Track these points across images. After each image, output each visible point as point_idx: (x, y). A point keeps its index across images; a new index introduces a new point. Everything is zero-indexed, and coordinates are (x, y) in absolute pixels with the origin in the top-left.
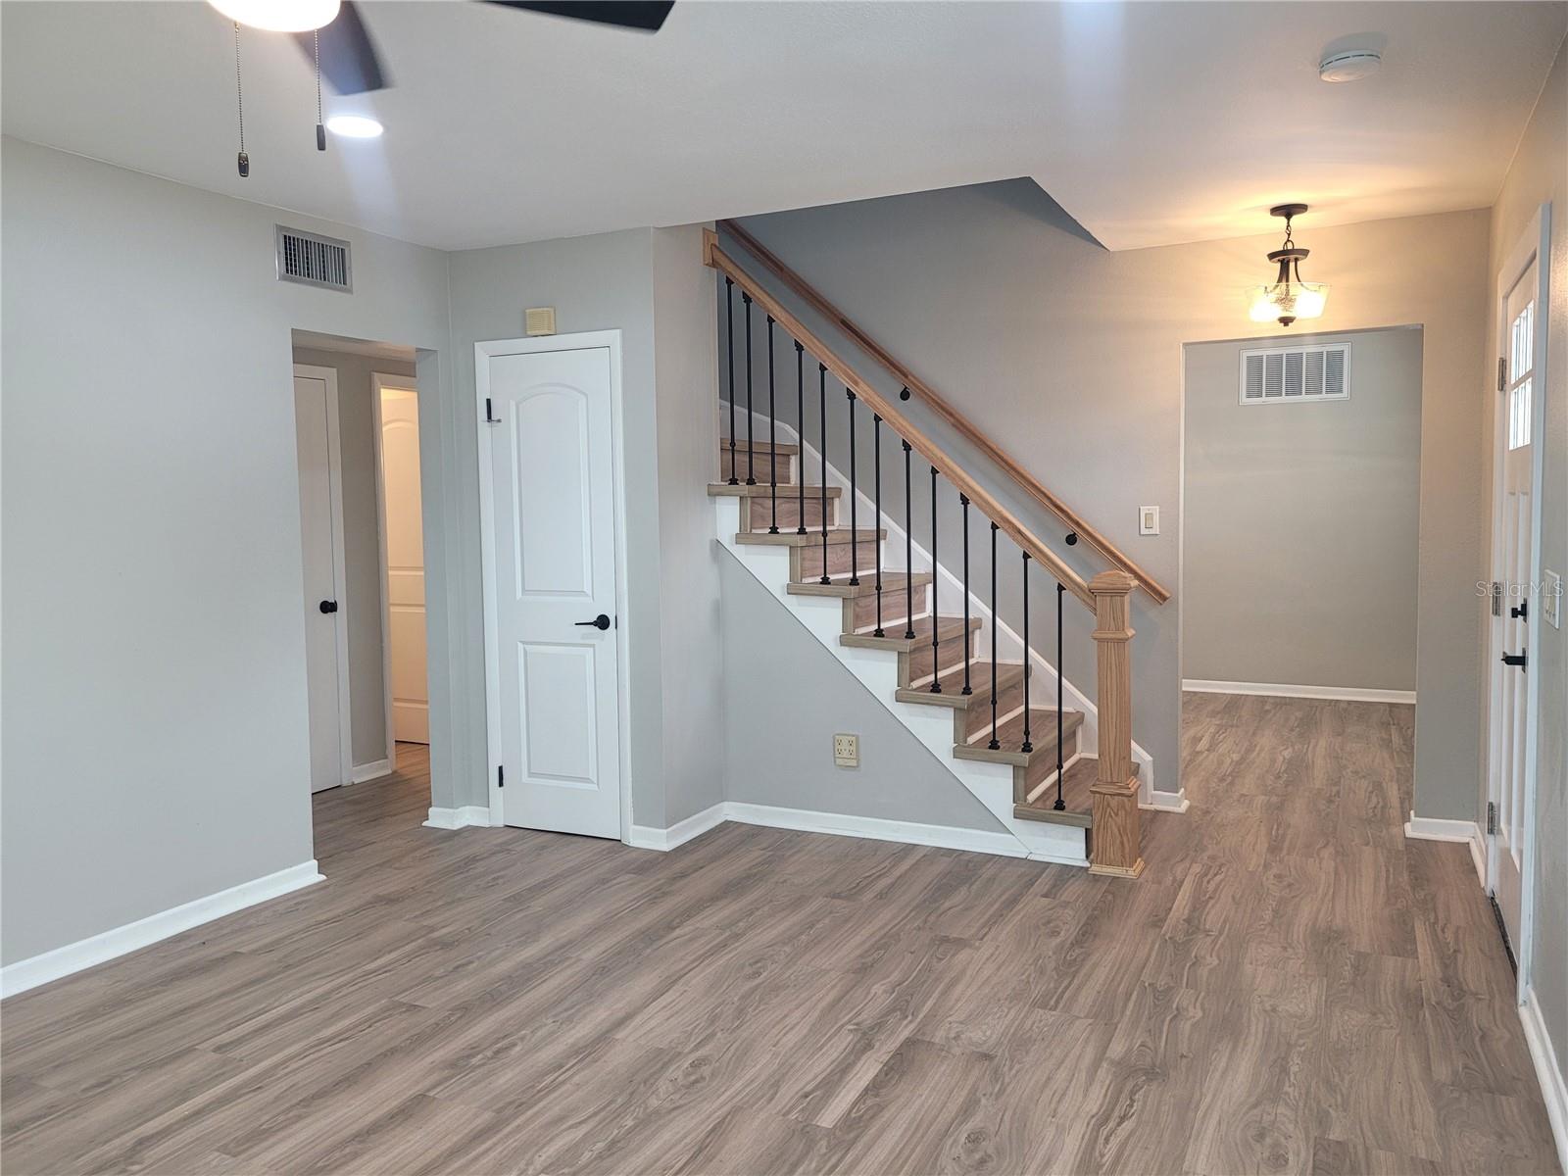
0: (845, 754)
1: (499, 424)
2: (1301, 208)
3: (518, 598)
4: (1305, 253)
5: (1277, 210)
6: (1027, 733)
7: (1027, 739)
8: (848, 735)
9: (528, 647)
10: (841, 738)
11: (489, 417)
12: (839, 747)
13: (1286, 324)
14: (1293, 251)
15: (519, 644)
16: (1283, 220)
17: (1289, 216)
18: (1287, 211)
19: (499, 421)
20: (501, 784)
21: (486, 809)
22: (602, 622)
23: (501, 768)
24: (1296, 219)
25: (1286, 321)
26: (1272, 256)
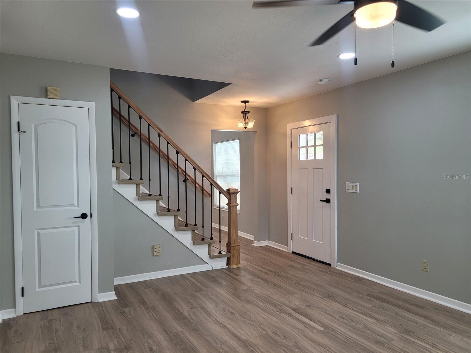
0: (157, 251)
1: (25, 133)
2: (248, 102)
3: (35, 210)
4: (249, 112)
5: (243, 102)
6: (212, 234)
7: (212, 236)
8: (158, 245)
9: (39, 231)
10: (156, 246)
11: (19, 130)
12: (155, 249)
13: (245, 128)
14: (246, 112)
15: (35, 230)
16: (244, 104)
17: (245, 103)
18: (245, 102)
19: (25, 132)
20: (23, 295)
21: (14, 309)
22: (84, 216)
23: (23, 288)
24: (246, 104)
25: (246, 128)
26: (242, 112)
